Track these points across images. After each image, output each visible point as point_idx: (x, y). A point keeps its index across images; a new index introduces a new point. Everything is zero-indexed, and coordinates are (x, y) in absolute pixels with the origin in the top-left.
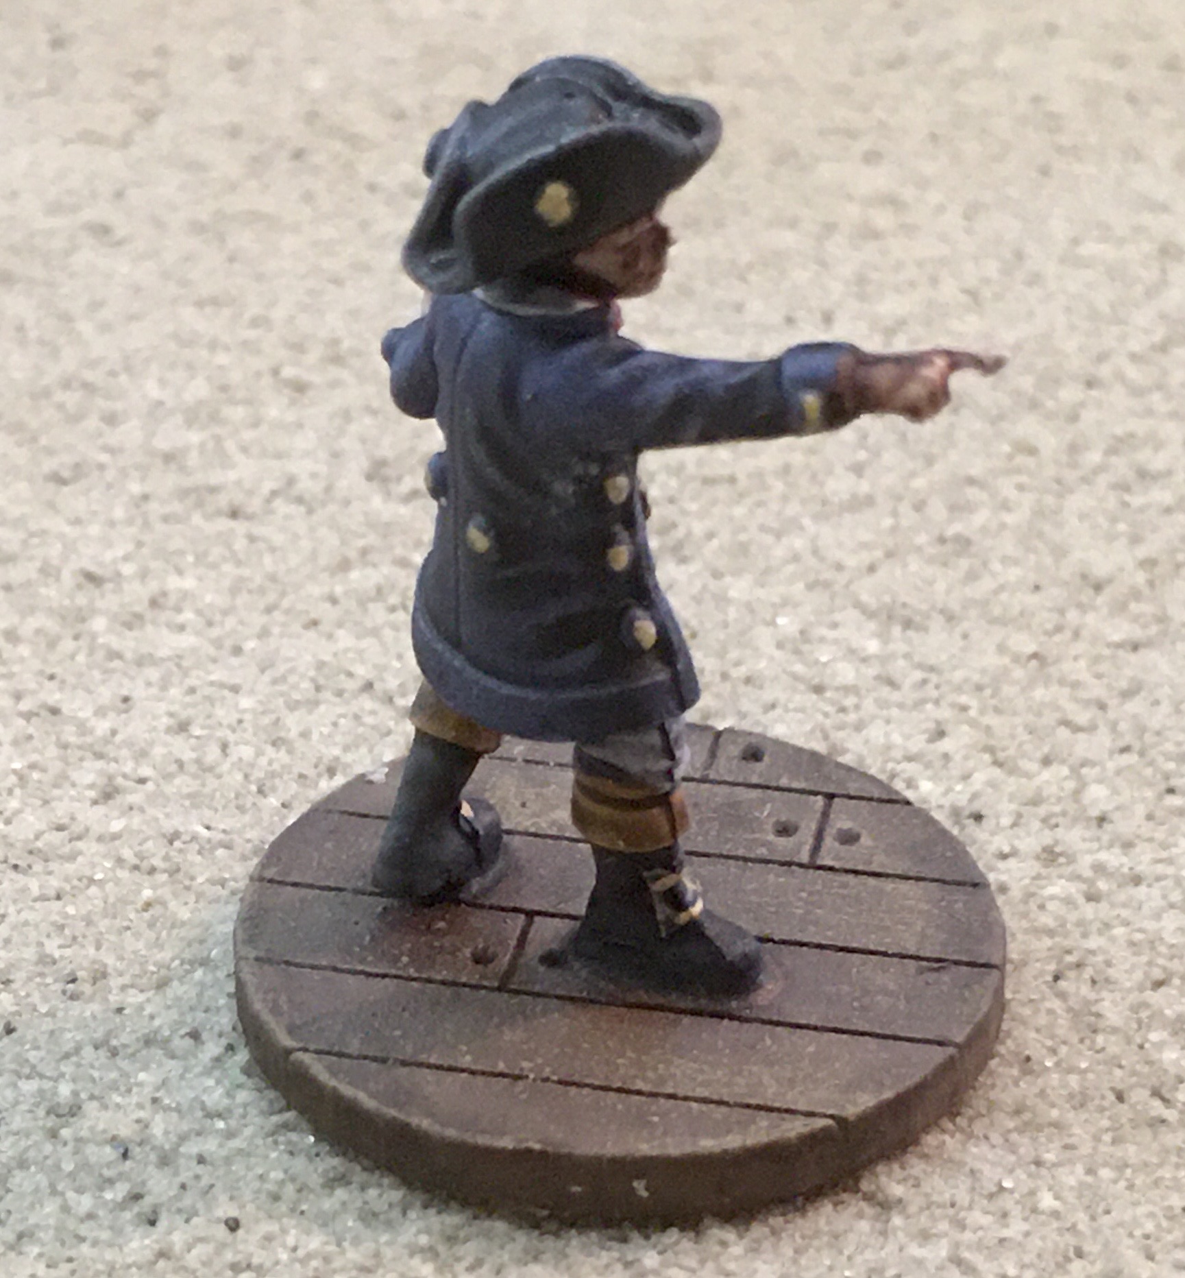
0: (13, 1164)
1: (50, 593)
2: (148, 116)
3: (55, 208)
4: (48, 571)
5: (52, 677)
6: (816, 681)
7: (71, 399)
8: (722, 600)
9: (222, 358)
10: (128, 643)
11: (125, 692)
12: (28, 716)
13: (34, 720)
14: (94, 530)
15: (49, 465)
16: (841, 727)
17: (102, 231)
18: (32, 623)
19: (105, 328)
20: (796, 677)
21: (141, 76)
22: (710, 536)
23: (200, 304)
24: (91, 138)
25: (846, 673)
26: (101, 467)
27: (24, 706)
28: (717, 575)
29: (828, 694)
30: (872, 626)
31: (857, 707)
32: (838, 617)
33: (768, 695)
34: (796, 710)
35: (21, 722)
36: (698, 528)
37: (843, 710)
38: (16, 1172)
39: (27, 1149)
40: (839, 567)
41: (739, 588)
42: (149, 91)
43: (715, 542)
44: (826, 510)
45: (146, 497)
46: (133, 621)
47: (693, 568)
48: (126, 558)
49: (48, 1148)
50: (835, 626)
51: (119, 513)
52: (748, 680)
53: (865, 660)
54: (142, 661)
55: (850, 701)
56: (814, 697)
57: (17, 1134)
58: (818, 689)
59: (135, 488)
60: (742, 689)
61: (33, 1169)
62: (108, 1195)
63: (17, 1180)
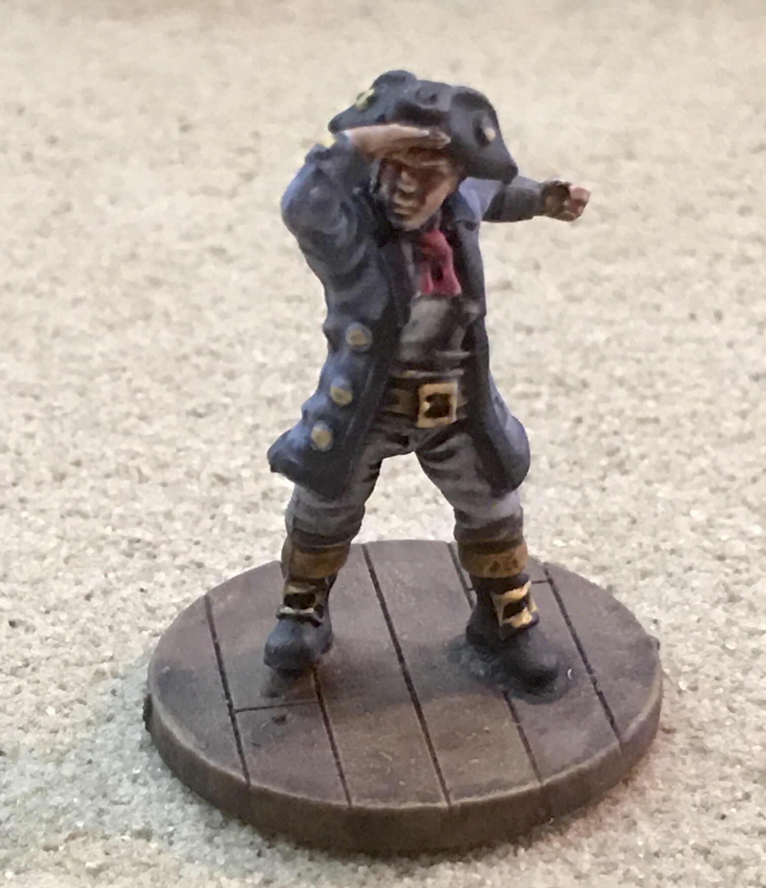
0: (183, 859)
1: (193, 488)
2: (249, 177)
3: (187, 237)
4: (191, 475)
5: (197, 543)
6: (719, 553)
7: (203, 362)
8: (652, 498)
9: (305, 337)
10: (249, 521)
11: (247, 553)
12: (182, 568)
13: (186, 570)
14: (222, 447)
15: (190, 405)
16: (737, 583)
17: (218, 252)
18: (182, 508)
19: (224, 316)
20: (705, 550)
21: (243, 151)
22: (643, 457)
23: (289, 300)
24: (210, 191)
25: (740, 548)
26: (226, 407)
27: (179, 561)
28: (649, 483)
29: (728, 561)
30: (757, 517)
31: (748, 570)
32: (732, 511)
33: (687, 561)
34: (707, 571)
35: (178, 572)
36: (634, 452)
37: (737, 571)
38: (185, 864)
39: (192, 849)
40: (732, 478)
41: (664, 491)
42: (248, 161)
43: (646, 461)
44: (721, 441)
45: (256, 427)
46: (251, 507)
47: (631, 478)
48: (244, 466)
49: (207, 849)
50: (730, 517)
51: (239, 437)
52: (673, 552)
53: (751, 540)
54: (258, 534)
55: (742, 566)
56: (718, 563)
57: (185, 839)
58: (721, 558)
59: (249, 420)
60: (668, 557)
61: (197, 862)
62: (249, 881)
63: (187, 870)
